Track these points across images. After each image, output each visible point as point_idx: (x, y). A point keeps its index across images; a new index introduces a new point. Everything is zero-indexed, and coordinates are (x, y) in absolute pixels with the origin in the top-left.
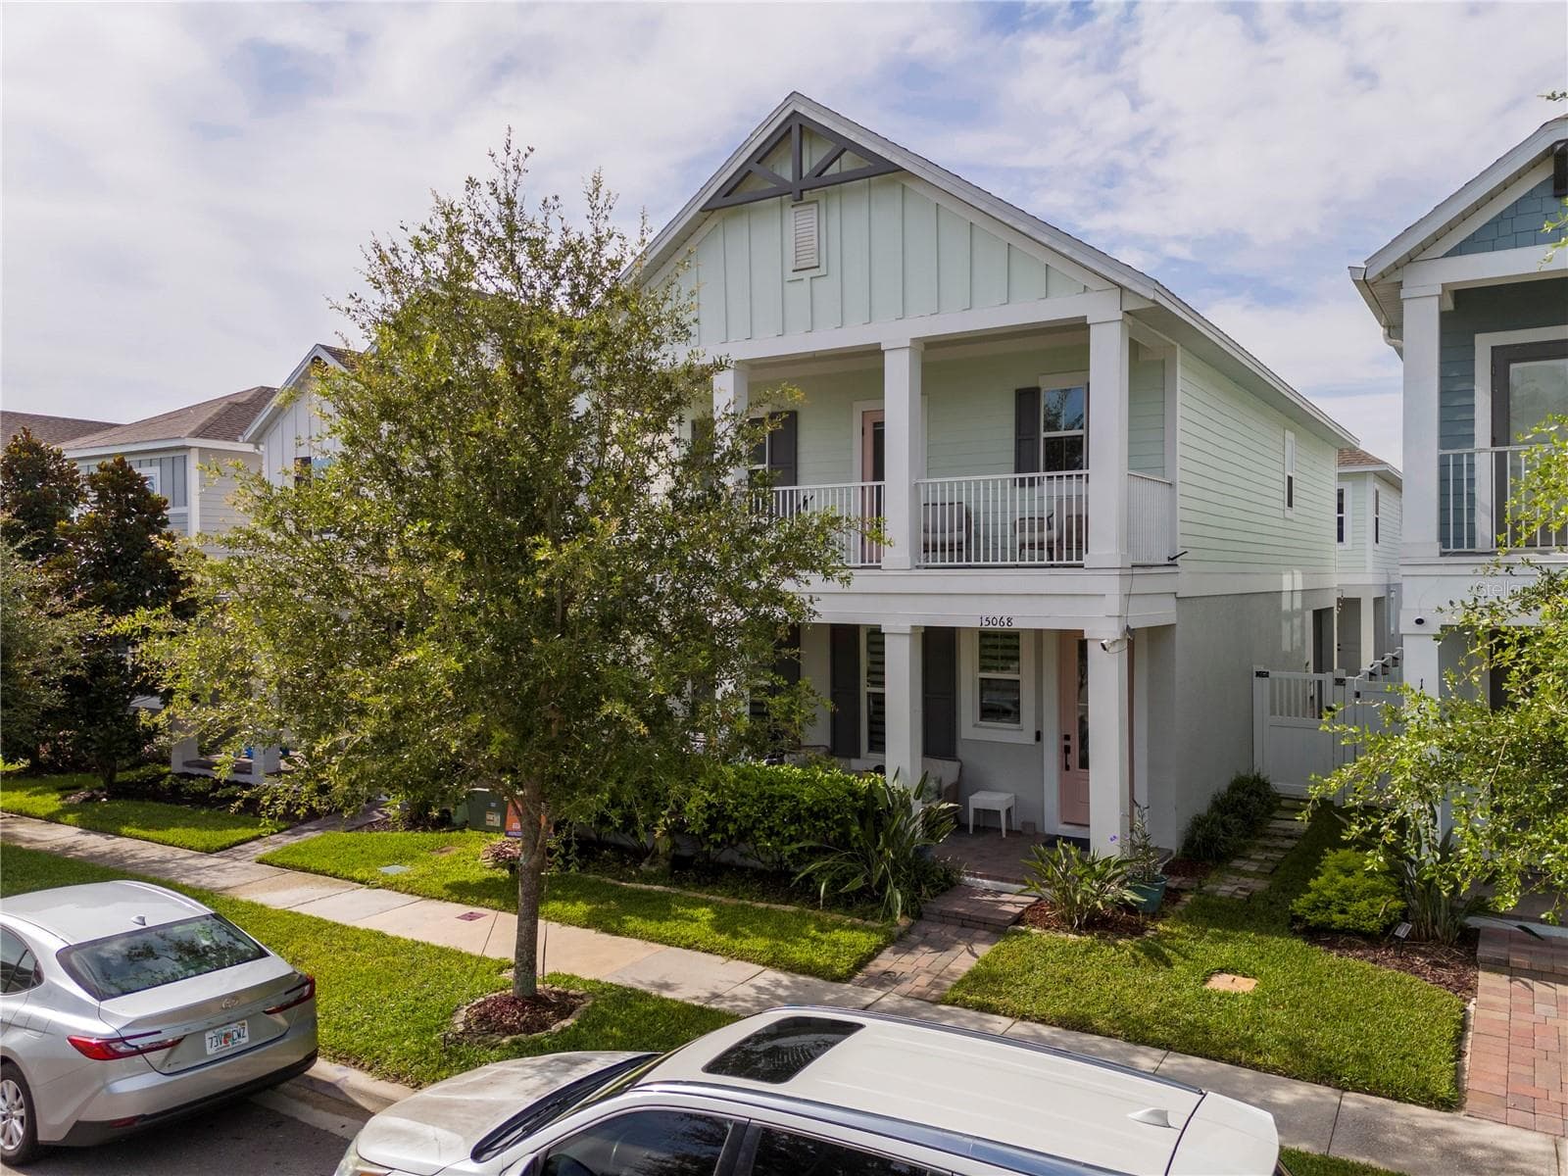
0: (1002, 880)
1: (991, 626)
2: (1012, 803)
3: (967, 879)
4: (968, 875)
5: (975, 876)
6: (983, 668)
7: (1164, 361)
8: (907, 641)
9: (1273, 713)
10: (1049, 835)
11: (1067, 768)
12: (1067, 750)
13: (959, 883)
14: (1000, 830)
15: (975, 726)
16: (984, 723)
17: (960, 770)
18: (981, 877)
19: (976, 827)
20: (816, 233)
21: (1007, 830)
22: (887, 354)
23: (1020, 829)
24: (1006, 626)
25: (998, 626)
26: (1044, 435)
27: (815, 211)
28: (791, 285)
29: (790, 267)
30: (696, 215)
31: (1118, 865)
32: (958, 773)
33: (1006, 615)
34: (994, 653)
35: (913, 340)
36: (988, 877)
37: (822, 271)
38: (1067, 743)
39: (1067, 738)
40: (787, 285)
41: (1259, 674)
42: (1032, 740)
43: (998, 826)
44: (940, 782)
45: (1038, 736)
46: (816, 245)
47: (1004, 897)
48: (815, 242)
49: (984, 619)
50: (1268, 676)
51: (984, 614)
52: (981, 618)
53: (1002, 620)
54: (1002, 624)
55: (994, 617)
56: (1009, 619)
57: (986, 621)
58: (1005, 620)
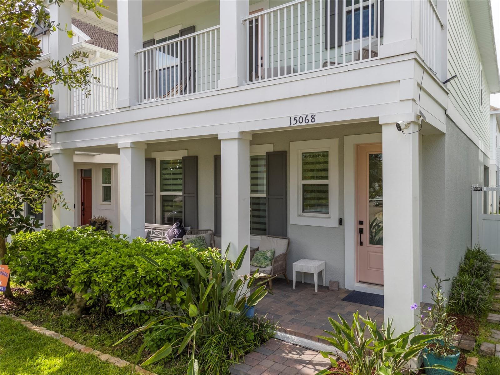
0: (307, 337)
1: (298, 124)
2: (322, 268)
3: (279, 334)
4: (280, 330)
5: (285, 332)
6: (304, 178)
8: (236, 144)
9: (485, 212)
10: (348, 291)
11: (361, 244)
12: (361, 231)
13: (272, 337)
14: (313, 285)
15: (299, 216)
16: (305, 214)
17: (288, 244)
18: (291, 333)
19: (297, 283)
21: (319, 286)
23: (328, 285)
24: (310, 123)
25: (304, 123)
26: (346, 9)
31: (416, 340)
32: (287, 246)
33: (310, 113)
34: (311, 167)
36: (296, 334)
38: (361, 226)
39: (361, 223)
41: (475, 189)
42: (336, 224)
43: (312, 283)
44: (274, 253)
45: (341, 222)
47: (308, 356)
49: (293, 119)
50: (482, 190)
51: (293, 115)
52: (290, 119)
53: (307, 118)
54: (307, 121)
55: (301, 117)
56: (313, 116)
57: (294, 120)
58: (309, 118)
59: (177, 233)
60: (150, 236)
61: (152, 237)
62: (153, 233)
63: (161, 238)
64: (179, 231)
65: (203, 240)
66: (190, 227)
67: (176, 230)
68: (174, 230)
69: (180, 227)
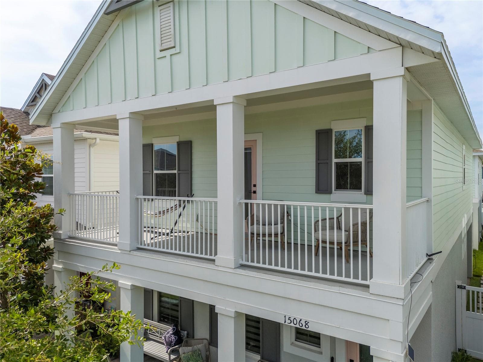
1: (293, 325)
7: (421, 112)
9: (468, 309)
20: (172, 24)
22: (218, 108)
24: (304, 328)
25: (298, 326)
26: (335, 160)
27: (172, 8)
28: (160, 60)
29: (158, 48)
30: (102, 17)
33: (304, 319)
35: (235, 97)
37: (177, 50)
40: (158, 62)
41: (459, 287)
46: (172, 32)
48: (172, 30)
49: (287, 318)
50: (465, 289)
51: (288, 315)
52: (285, 317)
53: (301, 322)
54: (301, 325)
55: (295, 319)
56: (307, 323)
57: (289, 319)
58: (303, 322)
59: (173, 340)
60: (147, 333)
61: (150, 334)
62: (151, 330)
63: (158, 337)
64: (176, 338)
65: (199, 355)
66: (186, 332)
67: (172, 336)
68: (171, 336)
69: (176, 333)
